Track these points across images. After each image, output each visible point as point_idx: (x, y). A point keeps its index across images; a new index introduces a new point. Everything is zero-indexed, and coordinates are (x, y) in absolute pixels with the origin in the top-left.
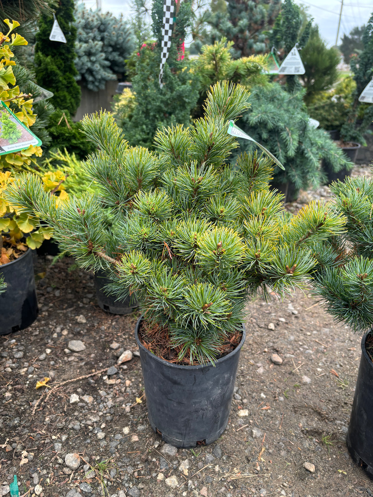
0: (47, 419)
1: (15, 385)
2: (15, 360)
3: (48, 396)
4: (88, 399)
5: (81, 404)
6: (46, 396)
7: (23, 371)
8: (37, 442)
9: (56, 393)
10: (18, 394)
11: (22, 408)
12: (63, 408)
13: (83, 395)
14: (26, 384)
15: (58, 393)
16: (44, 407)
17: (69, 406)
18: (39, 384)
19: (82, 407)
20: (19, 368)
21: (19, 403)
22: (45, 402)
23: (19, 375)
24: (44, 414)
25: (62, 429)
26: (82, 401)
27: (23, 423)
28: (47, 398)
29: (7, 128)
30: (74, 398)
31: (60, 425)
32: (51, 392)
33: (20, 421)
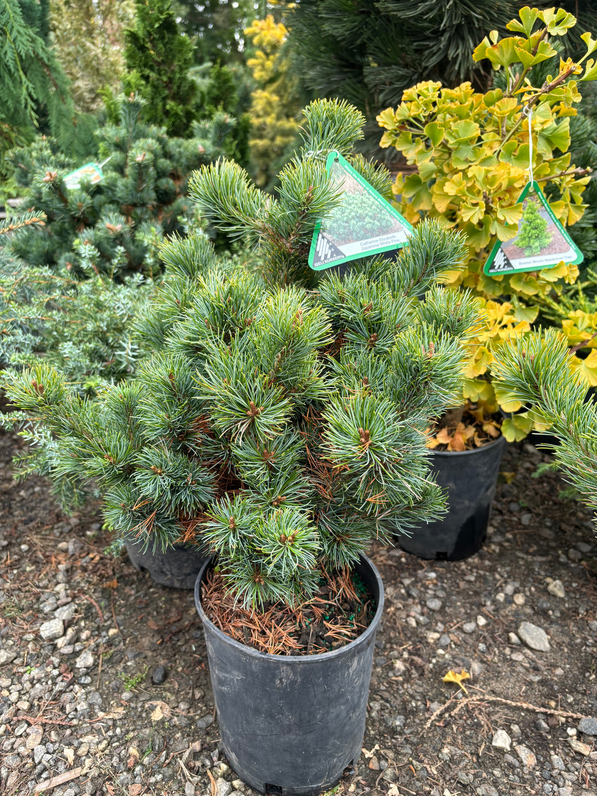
0: (446, 751)
1: (414, 655)
2: (425, 610)
3: (459, 706)
4: (527, 757)
5: (510, 758)
6: (455, 705)
7: (432, 636)
8: (418, 784)
9: (473, 709)
10: (415, 674)
11: (414, 704)
12: (478, 746)
13: (520, 743)
14: (430, 662)
15: (477, 712)
16: (448, 724)
17: (488, 748)
18: (449, 677)
19: (511, 766)
20: (429, 627)
21: (411, 692)
22: (450, 716)
23: (423, 640)
24: (444, 736)
25: (464, 786)
26: (514, 753)
27: (407, 731)
28: (456, 711)
29: (528, 228)
30: (502, 740)
31: (464, 778)
32: (465, 701)
33: (404, 725)
